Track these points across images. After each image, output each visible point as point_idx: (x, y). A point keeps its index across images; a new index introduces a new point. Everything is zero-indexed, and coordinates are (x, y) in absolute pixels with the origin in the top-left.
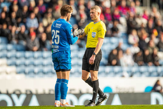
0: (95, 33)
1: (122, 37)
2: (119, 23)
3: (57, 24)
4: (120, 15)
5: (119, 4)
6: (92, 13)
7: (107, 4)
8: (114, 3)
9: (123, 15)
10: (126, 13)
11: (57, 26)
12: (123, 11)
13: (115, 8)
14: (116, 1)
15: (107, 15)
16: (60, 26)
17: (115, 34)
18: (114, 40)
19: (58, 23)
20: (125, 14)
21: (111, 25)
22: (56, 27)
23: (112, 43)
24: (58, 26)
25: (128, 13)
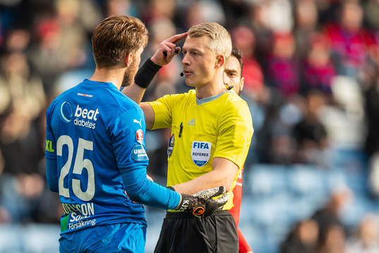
0: (206, 146)
1: (342, 166)
2: (332, 101)
3: (78, 109)
4: (335, 68)
5: (329, 19)
6: (194, 53)
7: (276, 17)
8: (308, 12)
9: (350, 66)
10: (362, 57)
11: (81, 118)
12: (348, 49)
13: (313, 35)
14: (317, 4)
15: (281, 66)
16: (92, 121)
17: (311, 153)
18: (305, 179)
19: (83, 106)
20: (357, 61)
21: (292, 112)
22: (77, 122)
23: (296, 194)
24: (86, 120)
25: (368, 59)
